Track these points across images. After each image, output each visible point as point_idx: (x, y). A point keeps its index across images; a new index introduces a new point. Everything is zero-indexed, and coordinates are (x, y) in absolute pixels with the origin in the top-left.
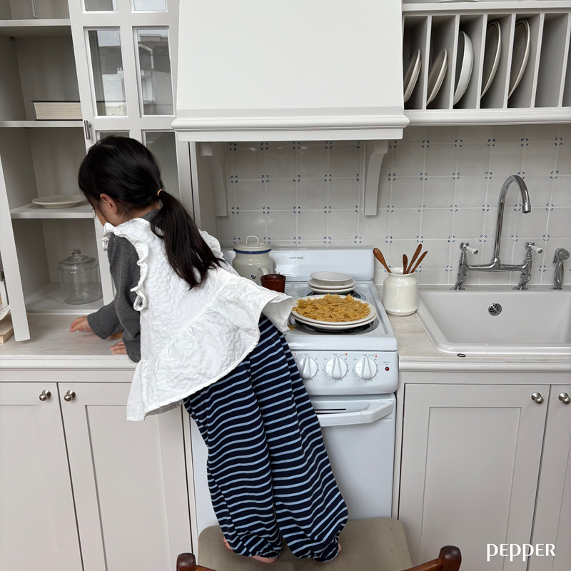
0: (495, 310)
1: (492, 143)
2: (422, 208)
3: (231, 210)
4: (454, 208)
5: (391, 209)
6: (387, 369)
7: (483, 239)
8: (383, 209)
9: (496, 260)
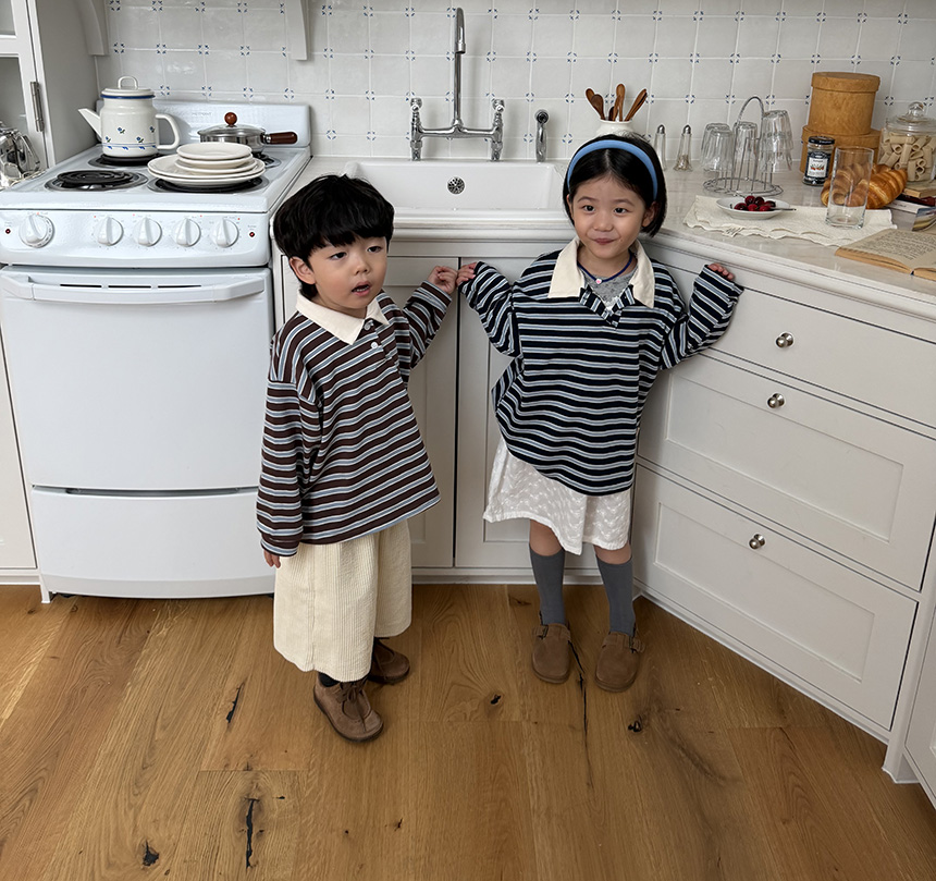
0: (456, 186)
5: (329, 53)
6: (252, 234)
8: (318, 53)
9: (457, 122)
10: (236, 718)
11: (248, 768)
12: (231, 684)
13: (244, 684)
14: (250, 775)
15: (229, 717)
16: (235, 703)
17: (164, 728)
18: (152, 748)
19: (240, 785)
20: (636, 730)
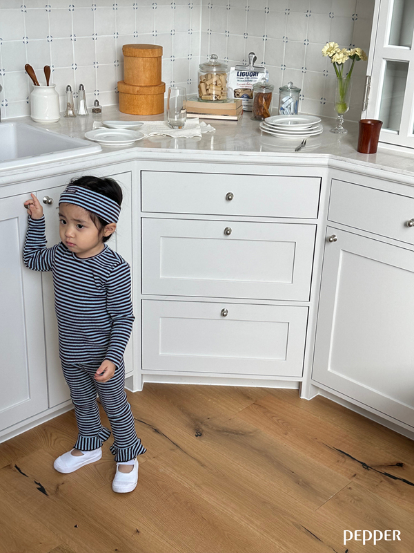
20: (200, 436)
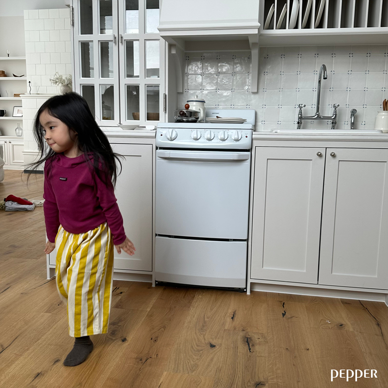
1: (317, 55)
2: (281, 90)
3: (185, 90)
4: (298, 90)
5: (265, 90)
6: (247, 137)
7: (313, 106)
8: (261, 90)
9: (318, 113)
10: (235, 318)
11: (243, 330)
12: (230, 311)
13: (235, 311)
14: (245, 332)
15: (232, 318)
16: (234, 315)
17: (208, 318)
18: (205, 322)
19: (242, 334)
